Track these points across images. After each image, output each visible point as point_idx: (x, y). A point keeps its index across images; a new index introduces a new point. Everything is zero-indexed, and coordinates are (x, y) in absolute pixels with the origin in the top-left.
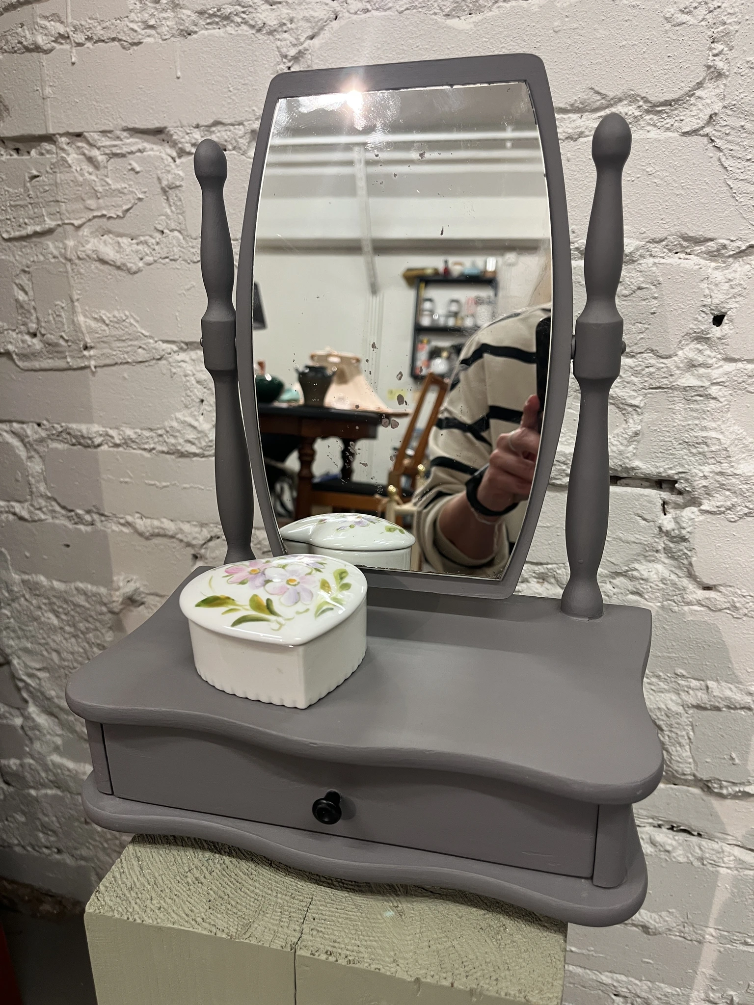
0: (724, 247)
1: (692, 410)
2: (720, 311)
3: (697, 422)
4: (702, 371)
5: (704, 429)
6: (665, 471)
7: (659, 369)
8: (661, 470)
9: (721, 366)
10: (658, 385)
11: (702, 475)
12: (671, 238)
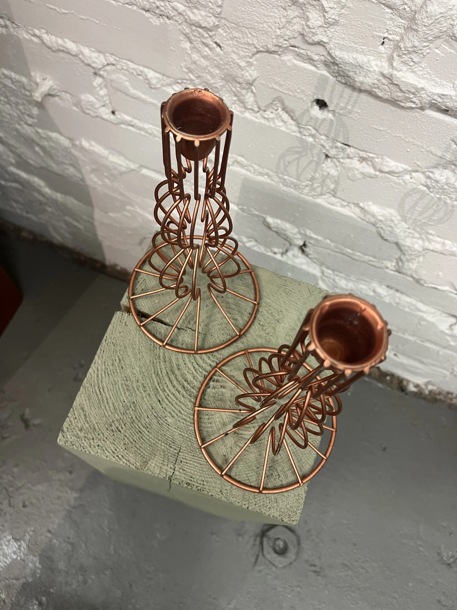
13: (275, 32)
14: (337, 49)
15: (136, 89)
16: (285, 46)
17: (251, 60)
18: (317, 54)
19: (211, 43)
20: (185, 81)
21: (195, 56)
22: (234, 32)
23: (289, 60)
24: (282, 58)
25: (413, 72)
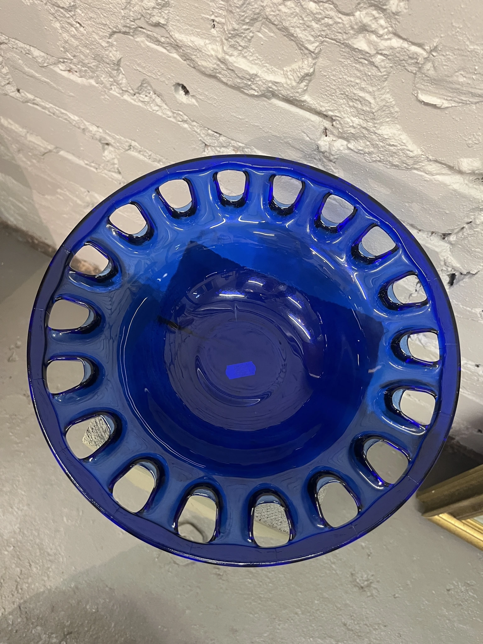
13: (120, 12)
14: (176, 32)
15: (29, 68)
16: (133, 27)
17: (110, 40)
18: (162, 37)
19: (75, 23)
20: (66, 60)
21: (65, 36)
22: (89, 12)
23: (143, 42)
24: (136, 40)
25: (245, 57)
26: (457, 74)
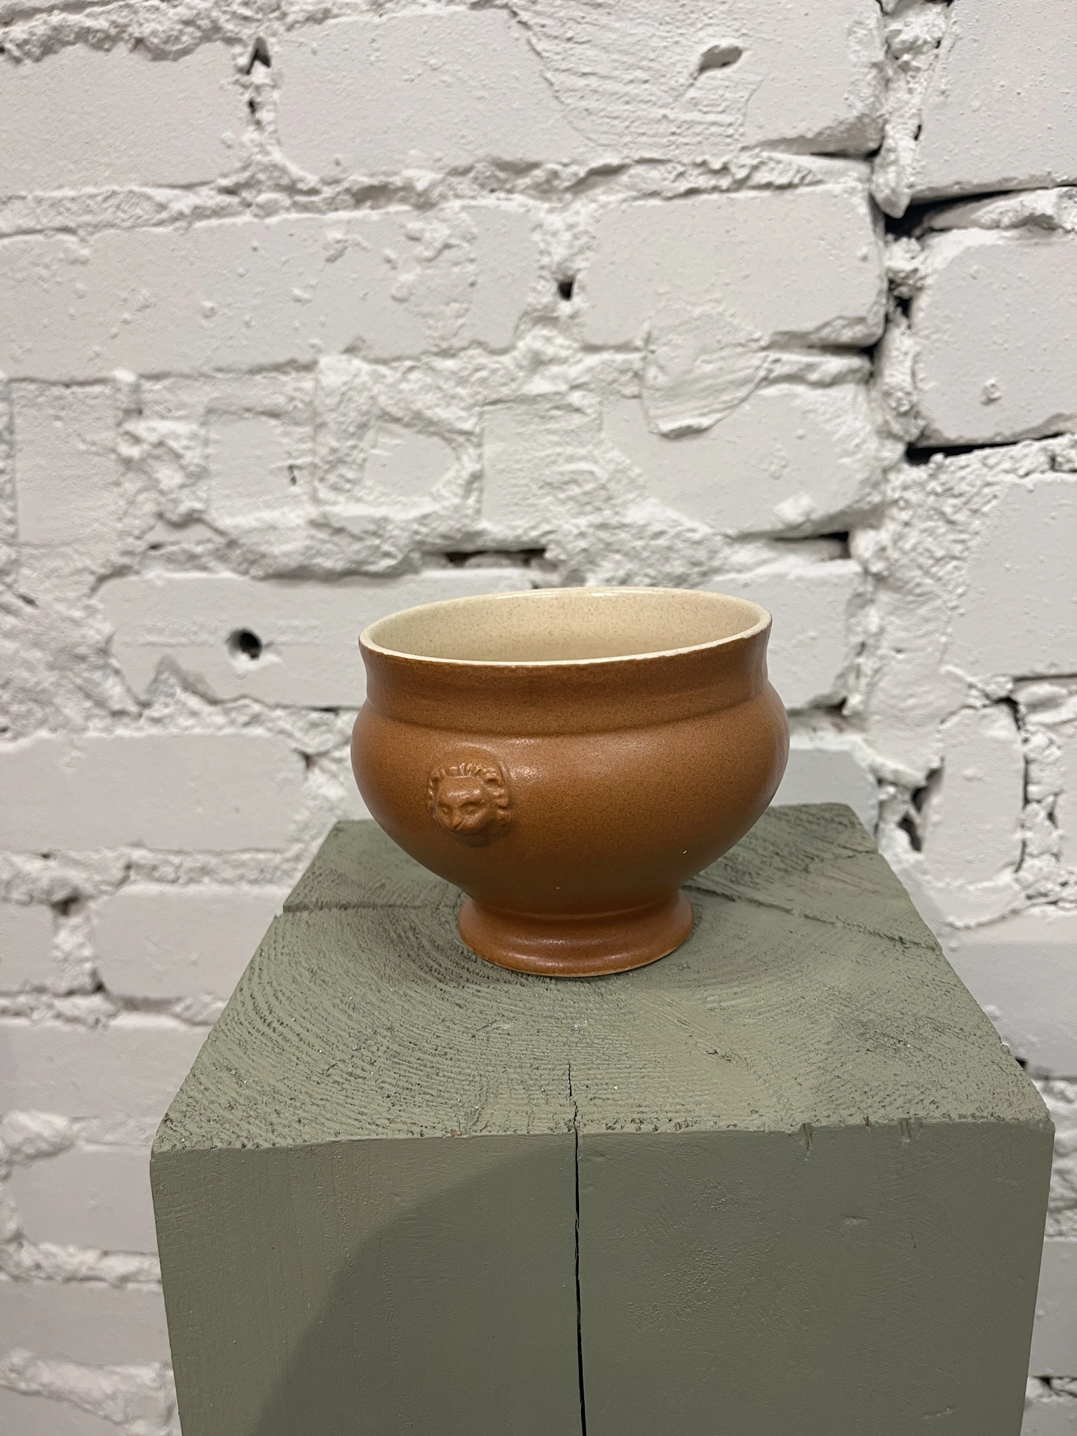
0: (555, 174)
1: (550, 432)
2: (565, 274)
3: (559, 450)
4: (555, 369)
5: (571, 459)
6: (526, 532)
7: (494, 371)
8: (519, 531)
9: (580, 361)
10: (495, 396)
11: (575, 531)
12: (479, 166)
14: (225, 517)
16: (139, 550)
17: (91, 602)
18: (199, 543)
19: (15, 601)
22: (48, 562)
23: (159, 577)
24: (146, 578)
25: (358, 499)
26: (698, 363)
